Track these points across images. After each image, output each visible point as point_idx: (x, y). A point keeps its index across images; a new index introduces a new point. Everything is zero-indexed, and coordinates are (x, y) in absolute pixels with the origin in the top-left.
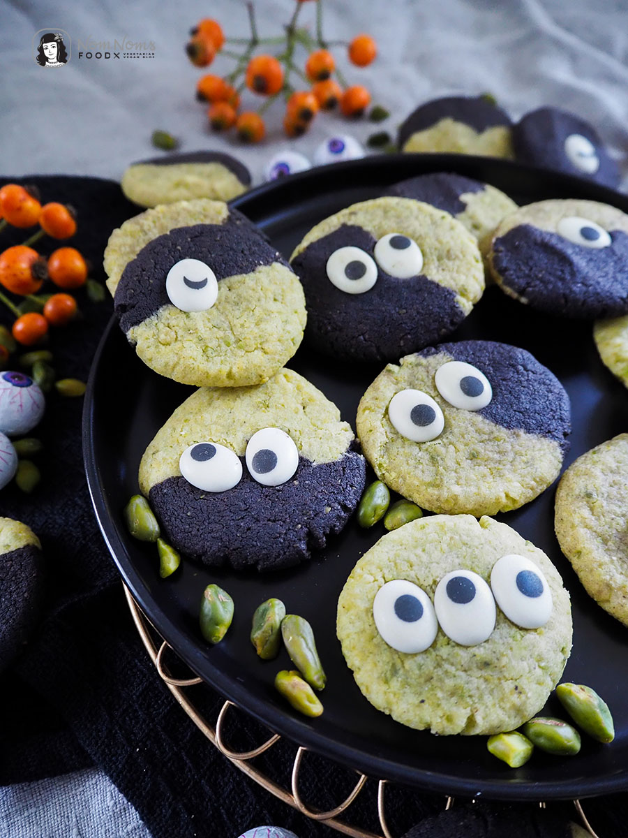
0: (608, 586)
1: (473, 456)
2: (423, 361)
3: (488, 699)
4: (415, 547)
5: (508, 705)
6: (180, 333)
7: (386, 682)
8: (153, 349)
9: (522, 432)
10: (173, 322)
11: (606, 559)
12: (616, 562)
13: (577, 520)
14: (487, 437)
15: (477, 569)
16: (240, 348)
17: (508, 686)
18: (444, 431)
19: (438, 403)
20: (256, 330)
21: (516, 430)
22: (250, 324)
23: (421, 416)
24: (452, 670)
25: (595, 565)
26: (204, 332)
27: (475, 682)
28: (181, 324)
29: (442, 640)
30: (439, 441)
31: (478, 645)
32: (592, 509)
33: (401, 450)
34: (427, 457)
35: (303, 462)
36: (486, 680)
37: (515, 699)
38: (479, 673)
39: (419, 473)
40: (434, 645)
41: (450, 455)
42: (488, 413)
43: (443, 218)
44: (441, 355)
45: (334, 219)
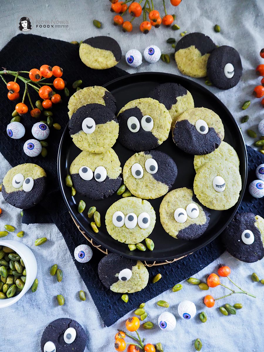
0: (164, 223)
1: (147, 186)
3: (129, 239)
5: (133, 241)
6: (84, 140)
8: (76, 142)
9: (160, 183)
10: (82, 136)
11: (166, 217)
12: (168, 219)
13: (164, 207)
14: (151, 182)
16: (98, 146)
17: (134, 238)
18: (142, 178)
19: (143, 170)
20: (103, 142)
21: (159, 182)
22: (102, 140)
23: (138, 173)
25: (163, 218)
26: (89, 140)
28: (84, 137)
30: (140, 180)
32: (168, 205)
33: (131, 179)
34: (136, 183)
35: (107, 177)
36: (130, 236)
37: (135, 240)
39: (133, 187)
41: (141, 184)
42: (154, 176)
43: (164, 112)
44: (149, 155)
45: (134, 103)
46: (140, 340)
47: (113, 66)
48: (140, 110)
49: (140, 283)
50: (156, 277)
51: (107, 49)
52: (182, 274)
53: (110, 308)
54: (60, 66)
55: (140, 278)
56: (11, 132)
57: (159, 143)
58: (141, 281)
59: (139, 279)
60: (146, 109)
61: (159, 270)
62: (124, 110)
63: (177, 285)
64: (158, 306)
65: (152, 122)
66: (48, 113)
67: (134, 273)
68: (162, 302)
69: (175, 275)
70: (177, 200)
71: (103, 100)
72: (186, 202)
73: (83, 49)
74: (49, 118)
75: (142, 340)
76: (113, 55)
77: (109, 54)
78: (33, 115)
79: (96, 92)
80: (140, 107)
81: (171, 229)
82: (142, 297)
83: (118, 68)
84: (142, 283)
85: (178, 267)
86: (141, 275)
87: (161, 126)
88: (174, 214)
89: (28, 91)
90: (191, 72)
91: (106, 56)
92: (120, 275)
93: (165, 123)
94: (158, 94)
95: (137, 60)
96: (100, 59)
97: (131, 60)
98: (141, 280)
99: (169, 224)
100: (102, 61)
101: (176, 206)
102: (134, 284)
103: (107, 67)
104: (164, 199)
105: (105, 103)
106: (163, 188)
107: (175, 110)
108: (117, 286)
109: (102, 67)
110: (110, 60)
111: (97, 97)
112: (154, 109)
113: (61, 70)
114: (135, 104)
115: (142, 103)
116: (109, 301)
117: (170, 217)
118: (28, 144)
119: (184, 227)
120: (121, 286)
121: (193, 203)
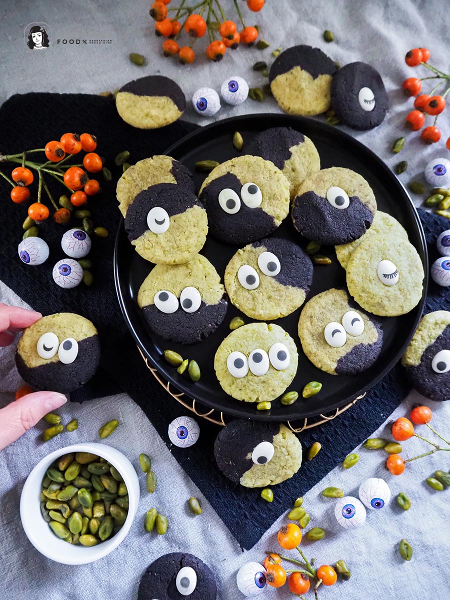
0: (310, 352)
1: (269, 298)
2: (254, 250)
3: (263, 393)
4: (243, 339)
5: (270, 395)
6: (154, 244)
7: (230, 386)
8: (142, 251)
9: (290, 287)
10: (151, 239)
11: (312, 342)
12: (315, 345)
13: (305, 326)
14: (275, 289)
15: (265, 348)
16: (179, 250)
17: (271, 389)
18: (259, 286)
19: (258, 273)
20: (186, 243)
21: (288, 286)
22: (183, 239)
23: (251, 280)
24: (253, 384)
25: (307, 344)
26: (164, 244)
27: (260, 387)
28: (154, 240)
29: (250, 374)
30: (256, 290)
31: (262, 376)
32: (311, 322)
33: (241, 293)
34: (251, 297)
36: (263, 387)
37: (273, 393)
38: (261, 385)
39: (247, 304)
40: (247, 375)
41: (260, 297)
42: (277, 278)
43: (275, 172)
44: (262, 247)
45: (224, 167)
46: (307, 562)
47: (175, 119)
48: (236, 177)
49: (290, 462)
50: (313, 450)
51: (161, 94)
52: (354, 435)
53: (246, 516)
54: (91, 133)
55: (288, 455)
56: (26, 256)
57: (276, 224)
58: (290, 459)
59: (287, 457)
60: (245, 172)
61: (315, 436)
62: (210, 181)
63: (350, 457)
64: (325, 499)
65: (259, 191)
66: (82, 214)
67: (278, 447)
68: (331, 489)
69: (342, 439)
70: (324, 311)
71: (172, 175)
72: (340, 311)
73: (122, 100)
74: (86, 219)
75: (309, 561)
76: (172, 103)
77: (166, 101)
78: (59, 219)
79: (158, 165)
80: (234, 171)
81: (324, 360)
82: (296, 487)
83: (183, 122)
84: (293, 463)
85: (345, 425)
86: (289, 449)
87: (274, 195)
88: (324, 335)
89: (44, 183)
90: (303, 108)
91: (161, 106)
92: (255, 455)
93: (280, 190)
94: (258, 147)
95: (212, 103)
96: (154, 112)
97: (203, 104)
98: (291, 457)
99: (319, 353)
100: (157, 114)
101: (325, 321)
102: (280, 466)
103: (167, 122)
104: (303, 313)
105: (176, 179)
106: (297, 296)
107: (290, 169)
108: (252, 475)
109: (159, 125)
110: (169, 111)
111: (160, 171)
112: (257, 170)
113: (94, 139)
114: (226, 168)
115: (237, 165)
116: (242, 505)
117: (318, 340)
118: (60, 268)
119: (344, 352)
120: (258, 474)
121: (351, 310)
